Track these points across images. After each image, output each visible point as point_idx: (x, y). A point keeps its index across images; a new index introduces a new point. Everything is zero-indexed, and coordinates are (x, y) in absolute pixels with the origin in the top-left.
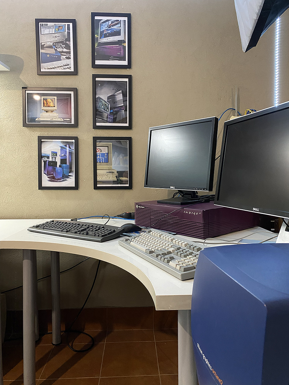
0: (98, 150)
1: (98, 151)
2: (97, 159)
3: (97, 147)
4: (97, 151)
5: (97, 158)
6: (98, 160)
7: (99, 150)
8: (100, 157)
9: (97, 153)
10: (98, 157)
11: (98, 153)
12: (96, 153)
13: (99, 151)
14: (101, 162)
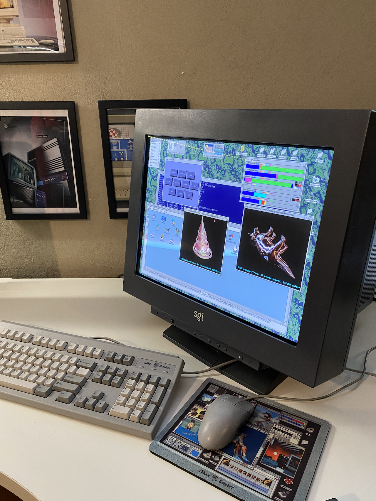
0: (112, 132)
1: (114, 134)
2: (112, 153)
3: (110, 126)
4: (111, 134)
5: (112, 150)
6: (114, 155)
7: (114, 132)
8: (118, 148)
9: (111, 138)
10: (114, 149)
11: (114, 138)
12: (109, 140)
13: (116, 135)
14: (122, 159)
